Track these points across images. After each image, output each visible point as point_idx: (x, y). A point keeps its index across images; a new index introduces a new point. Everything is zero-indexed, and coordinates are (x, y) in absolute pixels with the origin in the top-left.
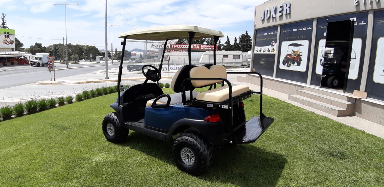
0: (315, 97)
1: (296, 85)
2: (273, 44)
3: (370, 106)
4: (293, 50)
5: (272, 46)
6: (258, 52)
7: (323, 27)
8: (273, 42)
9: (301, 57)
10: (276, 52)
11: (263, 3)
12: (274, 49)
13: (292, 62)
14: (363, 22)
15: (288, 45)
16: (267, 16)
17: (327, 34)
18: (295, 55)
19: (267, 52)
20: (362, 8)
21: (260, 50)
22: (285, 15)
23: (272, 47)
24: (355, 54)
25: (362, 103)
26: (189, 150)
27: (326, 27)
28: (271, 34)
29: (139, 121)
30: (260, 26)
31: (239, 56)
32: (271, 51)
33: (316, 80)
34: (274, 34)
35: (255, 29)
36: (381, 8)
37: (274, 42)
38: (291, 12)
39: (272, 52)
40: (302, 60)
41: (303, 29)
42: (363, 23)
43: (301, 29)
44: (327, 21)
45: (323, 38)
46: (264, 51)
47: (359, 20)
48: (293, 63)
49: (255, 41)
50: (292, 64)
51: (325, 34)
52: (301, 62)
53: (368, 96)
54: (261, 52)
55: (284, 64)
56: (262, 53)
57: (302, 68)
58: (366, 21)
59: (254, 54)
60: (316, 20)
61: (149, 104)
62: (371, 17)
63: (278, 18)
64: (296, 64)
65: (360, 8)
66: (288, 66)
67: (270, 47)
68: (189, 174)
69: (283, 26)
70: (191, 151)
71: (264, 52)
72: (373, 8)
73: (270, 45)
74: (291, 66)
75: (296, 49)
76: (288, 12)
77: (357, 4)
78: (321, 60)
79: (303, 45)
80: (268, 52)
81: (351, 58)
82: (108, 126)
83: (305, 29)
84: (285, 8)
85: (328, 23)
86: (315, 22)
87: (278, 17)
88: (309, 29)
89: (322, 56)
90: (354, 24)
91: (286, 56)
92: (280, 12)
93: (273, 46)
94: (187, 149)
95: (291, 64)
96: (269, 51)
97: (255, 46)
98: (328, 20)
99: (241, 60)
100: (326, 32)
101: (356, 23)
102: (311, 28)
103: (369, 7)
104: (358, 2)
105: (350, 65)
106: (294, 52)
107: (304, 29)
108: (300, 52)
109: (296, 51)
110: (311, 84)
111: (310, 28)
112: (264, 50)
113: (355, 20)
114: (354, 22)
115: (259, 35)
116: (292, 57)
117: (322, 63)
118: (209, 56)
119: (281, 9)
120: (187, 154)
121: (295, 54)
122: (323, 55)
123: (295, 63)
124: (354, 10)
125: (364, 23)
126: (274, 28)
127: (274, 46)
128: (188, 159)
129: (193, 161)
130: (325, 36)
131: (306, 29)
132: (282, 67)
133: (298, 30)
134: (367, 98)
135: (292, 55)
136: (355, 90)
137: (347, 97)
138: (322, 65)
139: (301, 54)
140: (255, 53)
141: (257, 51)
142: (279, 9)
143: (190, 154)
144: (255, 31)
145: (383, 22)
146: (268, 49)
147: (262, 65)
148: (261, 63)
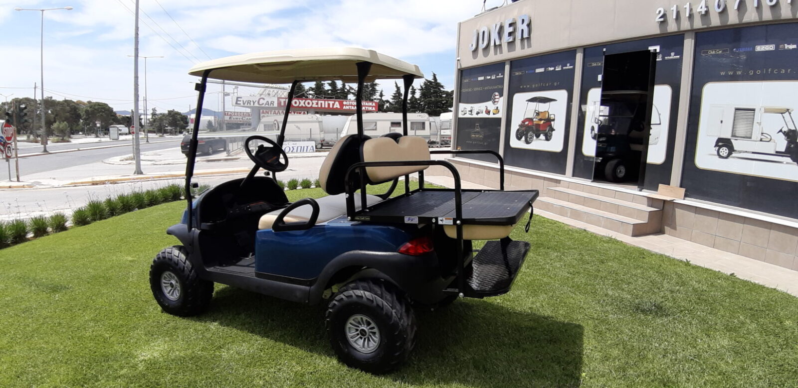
0: (584, 201)
1: (545, 178)
2: (495, 99)
3: (692, 214)
4: (537, 109)
5: (494, 102)
6: (465, 114)
7: (595, 65)
8: (496, 95)
9: (552, 123)
10: (502, 115)
11: (473, 17)
12: (497, 108)
13: (534, 133)
14: (673, 54)
15: (527, 101)
16: (483, 43)
17: (603, 77)
18: (541, 120)
19: (484, 115)
20: (672, 27)
21: (470, 110)
22: (520, 41)
23: (495, 105)
24: (660, 114)
25: (676, 209)
26: (365, 318)
27: (602, 64)
28: (493, 78)
29: (238, 264)
30: (469, 62)
31: (424, 123)
32: (491, 113)
33: (583, 167)
34: (498, 78)
35: (459, 67)
36: (710, 26)
37: (497, 95)
38: (532, 35)
39: (494, 114)
40: (554, 130)
41: (557, 67)
42: (673, 56)
43: (552, 69)
44: (604, 52)
45: (596, 85)
46: (478, 113)
47: (666, 50)
48: (538, 136)
49: (460, 92)
50: (535, 138)
51: (600, 78)
52: (553, 132)
53: (686, 196)
54: (471, 114)
55: (519, 138)
56: (475, 116)
57: (555, 145)
58: (680, 53)
59: (459, 118)
60: (582, 52)
61: (265, 223)
62: (689, 45)
63: (505, 47)
64: (542, 137)
65: (668, 28)
66: (527, 142)
67: (490, 105)
68: (366, 372)
69: (515, 63)
70: (371, 321)
71: (479, 115)
72: (693, 26)
73: (490, 100)
74: (532, 141)
75: (542, 107)
76: (526, 35)
77: (662, 19)
78: (593, 129)
79: (556, 99)
80: (486, 115)
81: (652, 123)
82: (163, 278)
83: (560, 69)
84: (520, 27)
85: (606, 56)
86: (580, 54)
87: (506, 44)
88: (567, 67)
89: (593, 120)
90: (656, 58)
91: (523, 122)
92: (510, 34)
93: (495, 102)
94: (362, 319)
95: (533, 137)
96: (488, 112)
97: (460, 102)
98: (604, 50)
99: (427, 132)
100: (601, 74)
101: (660, 56)
102: (572, 67)
103: (685, 25)
104: (664, 16)
105: (650, 137)
106: (538, 114)
107: (558, 69)
108: (550, 113)
109: (542, 112)
110: (573, 176)
111: (570, 66)
112: (478, 110)
113: (658, 51)
114: (655, 54)
115: (468, 81)
116: (535, 123)
117: (595, 135)
119: (511, 29)
120: (360, 329)
121: (540, 117)
122: (596, 118)
123: (542, 135)
124: (655, 30)
125: (675, 55)
126: (498, 67)
127: (497, 102)
128: (363, 339)
129: (375, 342)
130: (600, 81)
131: (562, 68)
132: (515, 143)
133: (545, 70)
134: (684, 199)
135: (534, 120)
136: (660, 185)
137: (646, 199)
138: (594, 138)
139: (551, 118)
140: (461, 116)
141: (463, 113)
142: (508, 29)
143: (368, 328)
144: (460, 71)
145: (714, 52)
146: (487, 108)
147: (475, 140)
148: (473, 136)
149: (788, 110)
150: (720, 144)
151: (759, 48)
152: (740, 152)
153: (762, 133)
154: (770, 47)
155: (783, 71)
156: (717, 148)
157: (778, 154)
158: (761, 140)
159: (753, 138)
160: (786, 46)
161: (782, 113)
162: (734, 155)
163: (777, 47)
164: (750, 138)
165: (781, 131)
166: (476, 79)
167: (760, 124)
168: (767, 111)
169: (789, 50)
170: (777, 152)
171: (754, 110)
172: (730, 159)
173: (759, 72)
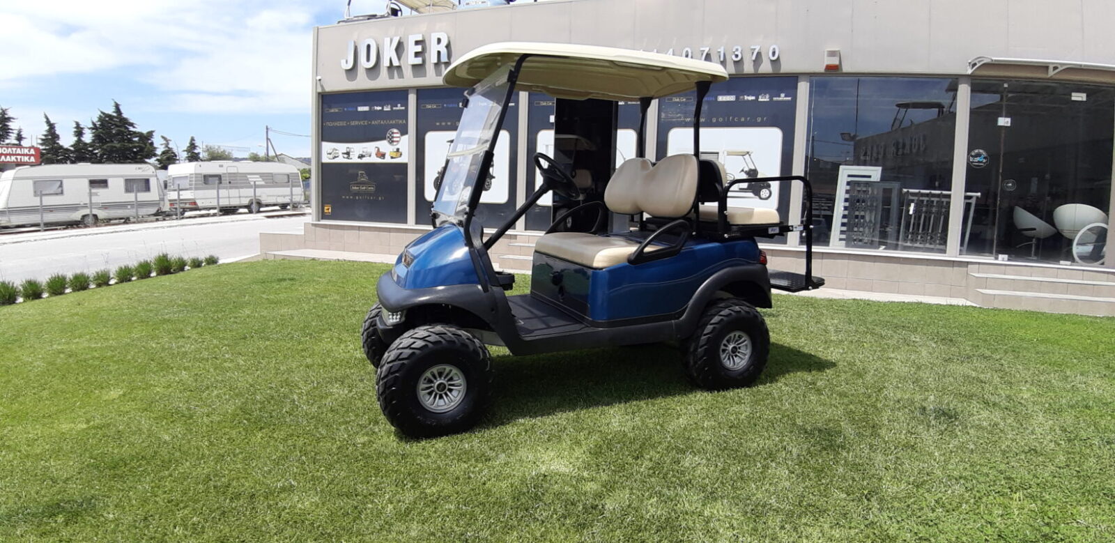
2: (393, 137)
5: (391, 142)
6: (335, 157)
7: (545, 104)
8: (393, 133)
9: (491, 169)
10: (407, 159)
12: (398, 150)
15: (448, 142)
16: (368, 59)
17: (556, 119)
19: (374, 159)
21: (345, 152)
22: (432, 67)
23: (393, 145)
27: (554, 103)
28: (385, 109)
30: (339, 83)
31: (147, 181)
32: (387, 157)
34: (396, 111)
35: (320, 90)
37: (397, 133)
38: (452, 60)
39: (392, 158)
40: (494, 177)
45: (547, 126)
46: (361, 157)
49: (323, 126)
51: (552, 119)
52: (493, 180)
54: (348, 158)
56: (355, 159)
57: (496, 195)
59: (323, 164)
63: (408, 72)
67: (383, 145)
69: (423, 93)
71: (363, 159)
73: (384, 139)
76: (444, 59)
80: (378, 159)
84: (435, 47)
87: (410, 68)
92: (417, 54)
93: (393, 141)
96: (381, 155)
97: (323, 140)
99: (153, 195)
100: (553, 114)
102: (514, 104)
110: (526, 229)
112: (361, 153)
115: (337, 111)
118: (35, 183)
119: (419, 48)
126: (399, 95)
127: (398, 141)
130: (552, 123)
140: (326, 160)
141: (331, 156)
142: (412, 49)
144: (320, 96)
145: (678, 100)
146: (379, 150)
147: (358, 193)
148: (355, 188)
149: (748, 153)
151: (721, 98)
154: (732, 98)
155: (743, 119)
157: (742, 190)
160: (746, 98)
161: (743, 156)
163: (737, 98)
165: (743, 171)
166: (355, 109)
168: (729, 154)
169: (748, 101)
171: (718, 153)
173: (721, 120)
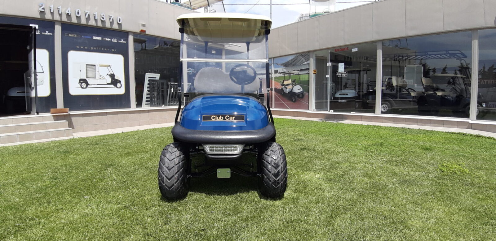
14: (47, 32)
24: (42, 67)
36: (71, 22)
47: (42, 29)
58: (53, 32)
65: (45, 16)
72: (61, 19)
90: (36, 32)
101: (39, 31)
113: (37, 28)
114: (35, 29)
124: (36, 15)
125: (49, 33)
136: (51, 109)
149: (109, 66)
150: (81, 82)
151: (94, 38)
152: (92, 85)
153: (100, 76)
154: (100, 38)
155: (106, 49)
156: (80, 84)
157: (108, 84)
158: (100, 79)
159: (97, 78)
160: (106, 39)
161: (107, 67)
162: (89, 86)
163: (102, 39)
164: (95, 78)
165: (108, 74)
167: (98, 71)
168: (101, 66)
170: (108, 83)
171: (95, 65)
172: (87, 89)
173: (95, 49)
